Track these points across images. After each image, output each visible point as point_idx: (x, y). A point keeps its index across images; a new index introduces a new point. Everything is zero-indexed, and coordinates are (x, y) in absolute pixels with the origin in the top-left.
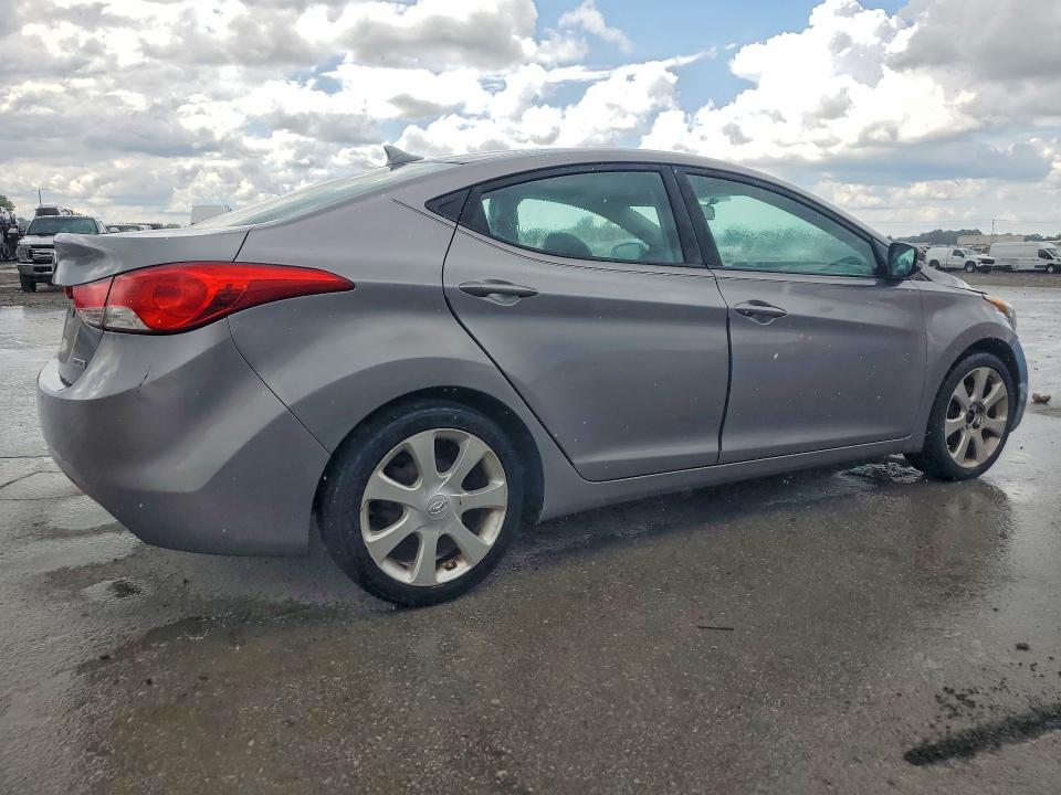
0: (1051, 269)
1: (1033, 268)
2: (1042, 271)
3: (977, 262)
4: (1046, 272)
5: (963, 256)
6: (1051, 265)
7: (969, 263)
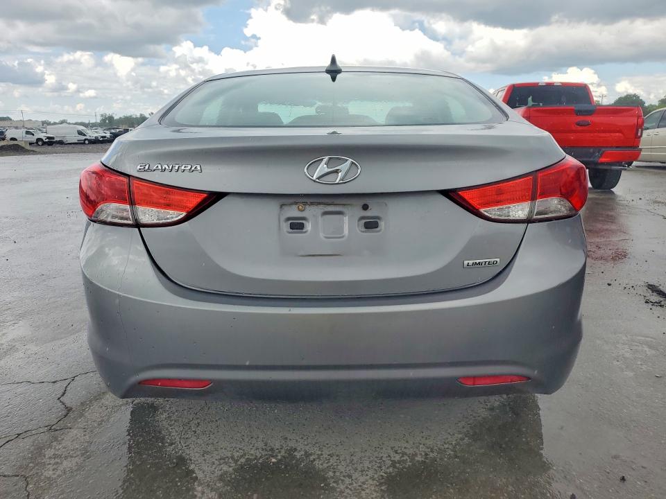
0: (87, 142)
1: (76, 141)
2: (82, 143)
3: (44, 139)
4: (84, 143)
5: (33, 135)
6: (85, 140)
7: (39, 140)
